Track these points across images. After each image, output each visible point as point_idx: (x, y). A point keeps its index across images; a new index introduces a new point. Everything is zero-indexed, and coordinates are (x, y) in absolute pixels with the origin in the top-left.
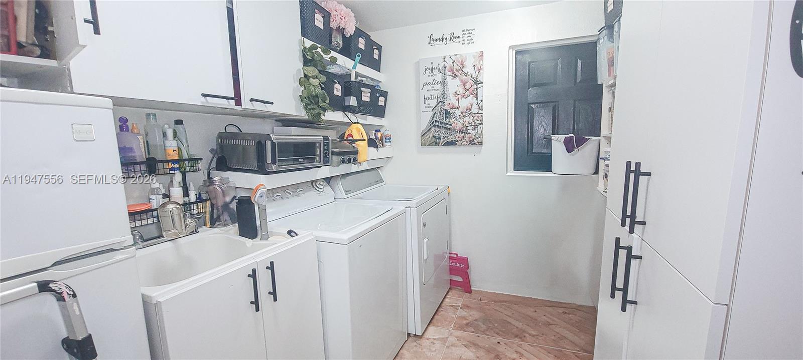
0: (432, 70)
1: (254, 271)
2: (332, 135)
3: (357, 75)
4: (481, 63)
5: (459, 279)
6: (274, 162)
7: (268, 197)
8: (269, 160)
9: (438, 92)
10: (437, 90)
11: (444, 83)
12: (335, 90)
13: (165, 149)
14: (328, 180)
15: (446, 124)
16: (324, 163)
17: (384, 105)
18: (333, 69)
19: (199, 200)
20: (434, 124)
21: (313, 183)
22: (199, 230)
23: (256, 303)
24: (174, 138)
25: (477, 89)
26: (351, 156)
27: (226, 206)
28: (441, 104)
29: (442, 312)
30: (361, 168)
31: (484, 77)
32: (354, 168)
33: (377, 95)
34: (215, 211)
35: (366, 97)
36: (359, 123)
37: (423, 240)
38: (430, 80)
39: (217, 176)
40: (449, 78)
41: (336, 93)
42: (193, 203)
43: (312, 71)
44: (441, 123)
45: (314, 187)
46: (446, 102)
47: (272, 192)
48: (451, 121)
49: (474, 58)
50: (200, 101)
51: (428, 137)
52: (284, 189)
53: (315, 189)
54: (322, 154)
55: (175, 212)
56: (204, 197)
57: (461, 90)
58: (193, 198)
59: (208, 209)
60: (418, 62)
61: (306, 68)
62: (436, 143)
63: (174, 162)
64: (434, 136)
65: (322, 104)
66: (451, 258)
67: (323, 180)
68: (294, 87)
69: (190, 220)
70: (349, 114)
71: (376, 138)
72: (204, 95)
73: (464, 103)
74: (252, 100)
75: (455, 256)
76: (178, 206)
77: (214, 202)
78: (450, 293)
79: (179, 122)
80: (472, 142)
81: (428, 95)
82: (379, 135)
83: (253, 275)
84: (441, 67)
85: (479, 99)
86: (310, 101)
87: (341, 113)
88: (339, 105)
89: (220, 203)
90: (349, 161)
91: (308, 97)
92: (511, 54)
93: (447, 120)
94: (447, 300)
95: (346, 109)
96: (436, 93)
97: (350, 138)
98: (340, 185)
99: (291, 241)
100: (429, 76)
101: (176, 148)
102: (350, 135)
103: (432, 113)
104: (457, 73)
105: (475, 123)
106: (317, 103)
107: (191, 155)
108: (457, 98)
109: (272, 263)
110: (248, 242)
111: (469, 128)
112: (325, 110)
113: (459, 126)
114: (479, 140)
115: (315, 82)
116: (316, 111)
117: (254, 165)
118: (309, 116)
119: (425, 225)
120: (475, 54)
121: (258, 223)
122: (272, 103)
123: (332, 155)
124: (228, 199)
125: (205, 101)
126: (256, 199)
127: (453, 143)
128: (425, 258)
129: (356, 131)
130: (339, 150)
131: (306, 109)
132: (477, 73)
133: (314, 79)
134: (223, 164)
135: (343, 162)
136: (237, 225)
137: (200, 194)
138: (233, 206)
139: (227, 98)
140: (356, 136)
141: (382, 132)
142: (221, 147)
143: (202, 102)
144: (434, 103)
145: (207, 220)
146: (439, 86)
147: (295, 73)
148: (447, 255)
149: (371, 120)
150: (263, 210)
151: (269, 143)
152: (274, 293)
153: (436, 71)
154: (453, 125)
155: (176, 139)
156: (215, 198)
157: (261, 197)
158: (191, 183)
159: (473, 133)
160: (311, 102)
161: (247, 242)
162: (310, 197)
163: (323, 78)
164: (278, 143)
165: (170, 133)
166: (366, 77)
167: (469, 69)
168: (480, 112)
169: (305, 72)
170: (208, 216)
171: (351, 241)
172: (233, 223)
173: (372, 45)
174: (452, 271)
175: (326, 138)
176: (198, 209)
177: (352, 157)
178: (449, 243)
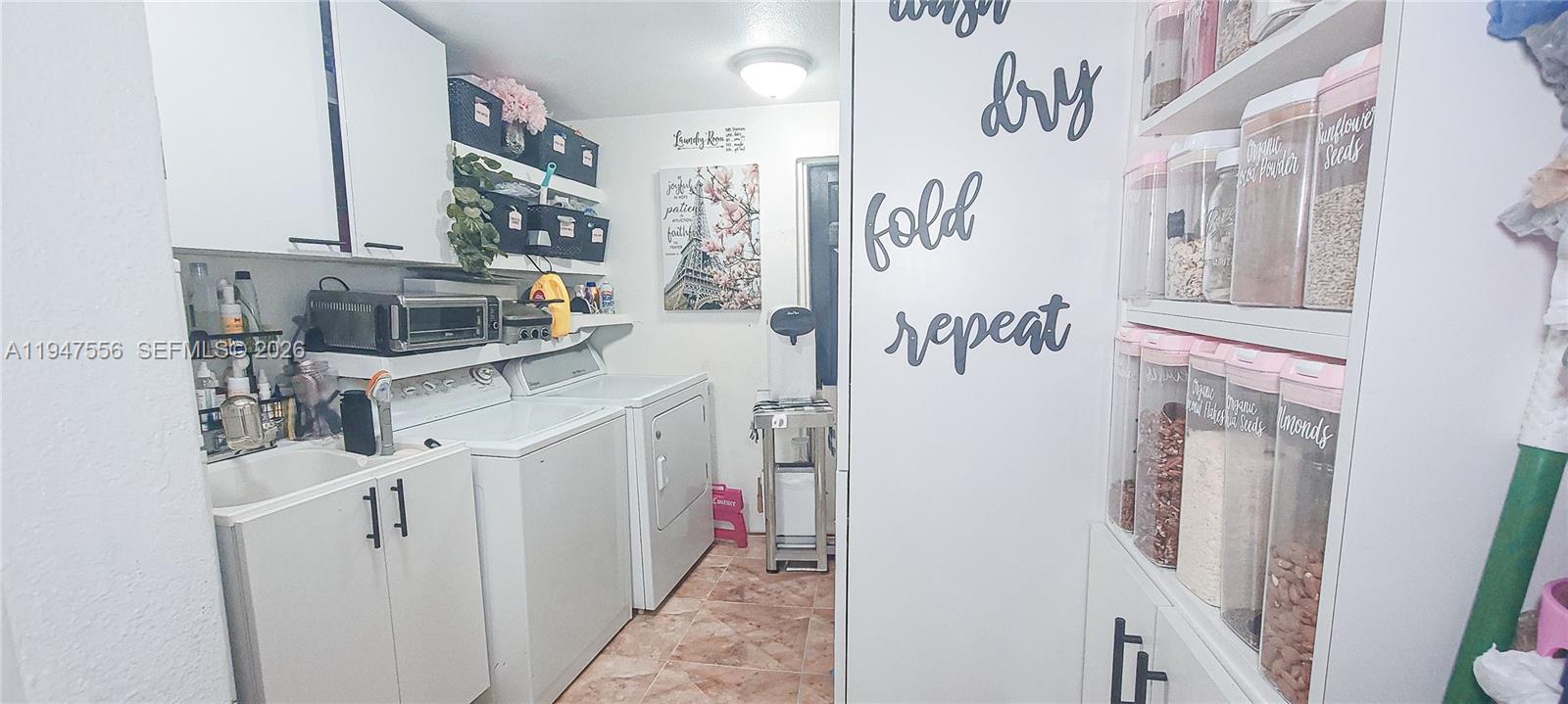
0: (680, 189)
1: (373, 490)
2: (506, 294)
3: (551, 194)
4: (755, 182)
5: (728, 526)
6: (403, 337)
7: (392, 393)
8: (396, 335)
9: (690, 223)
10: (689, 219)
11: (699, 210)
12: (511, 221)
13: (222, 318)
14: (501, 366)
15: (704, 275)
16: (489, 339)
17: (601, 241)
18: (507, 189)
19: (277, 397)
20: (685, 274)
21: (473, 371)
22: (277, 443)
23: (375, 537)
24: (236, 299)
25: (750, 221)
26: (540, 327)
27: (322, 406)
28: (694, 243)
29: (695, 578)
30: (559, 346)
31: (761, 203)
32: (546, 346)
33: (590, 226)
34: (303, 414)
35: (567, 230)
36: (554, 273)
37: (657, 459)
38: (678, 203)
39: (308, 361)
40: (707, 203)
41: (512, 226)
42: (266, 402)
43: (469, 194)
44: (696, 273)
45: (473, 377)
46: (704, 241)
47: (400, 385)
48: (712, 271)
49: (745, 173)
50: (285, 248)
51: (676, 294)
52: (421, 379)
53: (477, 380)
54: (486, 324)
55: (247, 412)
56: (283, 392)
57: (727, 223)
58: (265, 392)
59: (292, 411)
60: (658, 173)
61: (460, 189)
62: (689, 306)
63: (235, 337)
64: (685, 295)
65: (486, 245)
66: (714, 492)
67: (491, 366)
68: (438, 221)
69: (268, 424)
70: (538, 259)
71: (588, 296)
72: (292, 240)
73: (732, 243)
74: (367, 245)
75: (722, 488)
76: (253, 403)
77: (300, 400)
78: (714, 551)
79: (243, 275)
80: (744, 305)
81: (674, 228)
82: (593, 291)
83: (372, 497)
84: (694, 184)
85: (753, 239)
86: (465, 240)
87: (523, 257)
88: (519, 244)
89: (313, 401)
90: (535, 335)
91: (463, 235)
92: (800, 170)
93: (705, 269)
94: (707, 560)
95: (531, 250)
96: (687, 226)
97: (539, 297)
98: (520, 375)
99: (429, 454)
100: (676, 197)
101: (239, 316)
102: (540, 292)
103: (681, 257)
104: (719, 196)
105: (749, 275)
106: (478, 245)
107: (263, 326)
108: (720, 234)
109: (400, 482)
110: (362, 459)
111: (739, 282)
112: (490, 254)
113: (725, 278)
114: (756, 301)
115: (475, 212)
116: (476, 258)
117: (372, 342)
118: (462, 264)
119: (658, 436)
120: (745, 167)
121: (377, 432)
122: (402, 248)
123: (503, 325)
124: (326, 396)
125: (294, 248)
126: (374, 393)
127: (714, 306)
128: (661, 487)
129: (552, 287)
130: (516, 318)
131: (458, 254)
132: (750, 196)
133: (472, 207)
134: (316, 340)
135: (524, 336)
136: (341, 436)
137: (277, 388)
138: (336, 406)
139: (329, 243)
140: (549, 295)
141: (598, 287)
142: (313, 314)
143: (289, 250)
144: (684, 241)
145: (289, 429)
146: (691, 215)
147: (440, 198)
148: (708, 488)
149: (578, 267)
150: (385, 411)
151: (395, 309)
152: (403, 526)
153: (687, 191)
154: (715, 276)
155: (239, 301)
156: (305, 394)
157: (383, 390)
158: (262, 371)
159: (745, 290)
160: (468, 242)
161: (358, 459)
162: (468, 393)
163: (488, 205)
164: (411, 309)
165: (229, 292)
166: (570, 196)
167: (737, 190)
168: (756, 257)
169: (458, 196)
170: (291, 421)
171: (526, 453)
172: (335, 432)
173: (577, 143)
174: (718, 513)
175: (493, 299)
176: (274, 411)
177: (540, 329)
178: (712, 468)
